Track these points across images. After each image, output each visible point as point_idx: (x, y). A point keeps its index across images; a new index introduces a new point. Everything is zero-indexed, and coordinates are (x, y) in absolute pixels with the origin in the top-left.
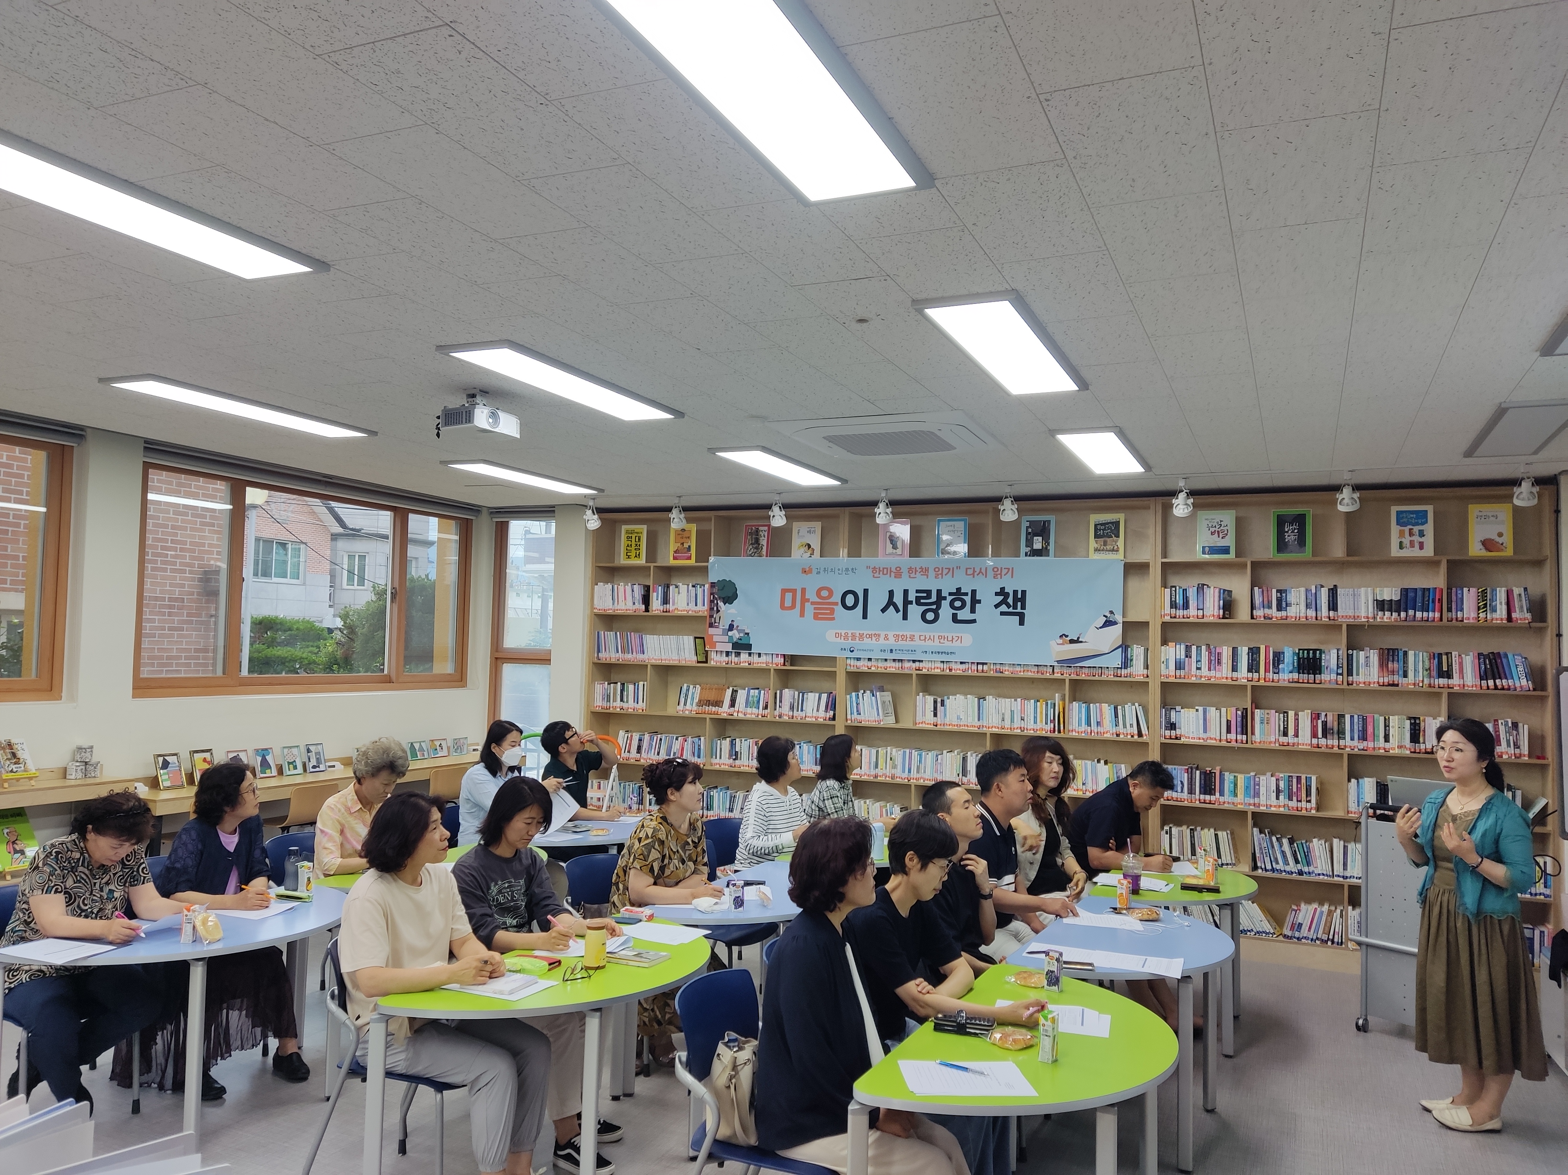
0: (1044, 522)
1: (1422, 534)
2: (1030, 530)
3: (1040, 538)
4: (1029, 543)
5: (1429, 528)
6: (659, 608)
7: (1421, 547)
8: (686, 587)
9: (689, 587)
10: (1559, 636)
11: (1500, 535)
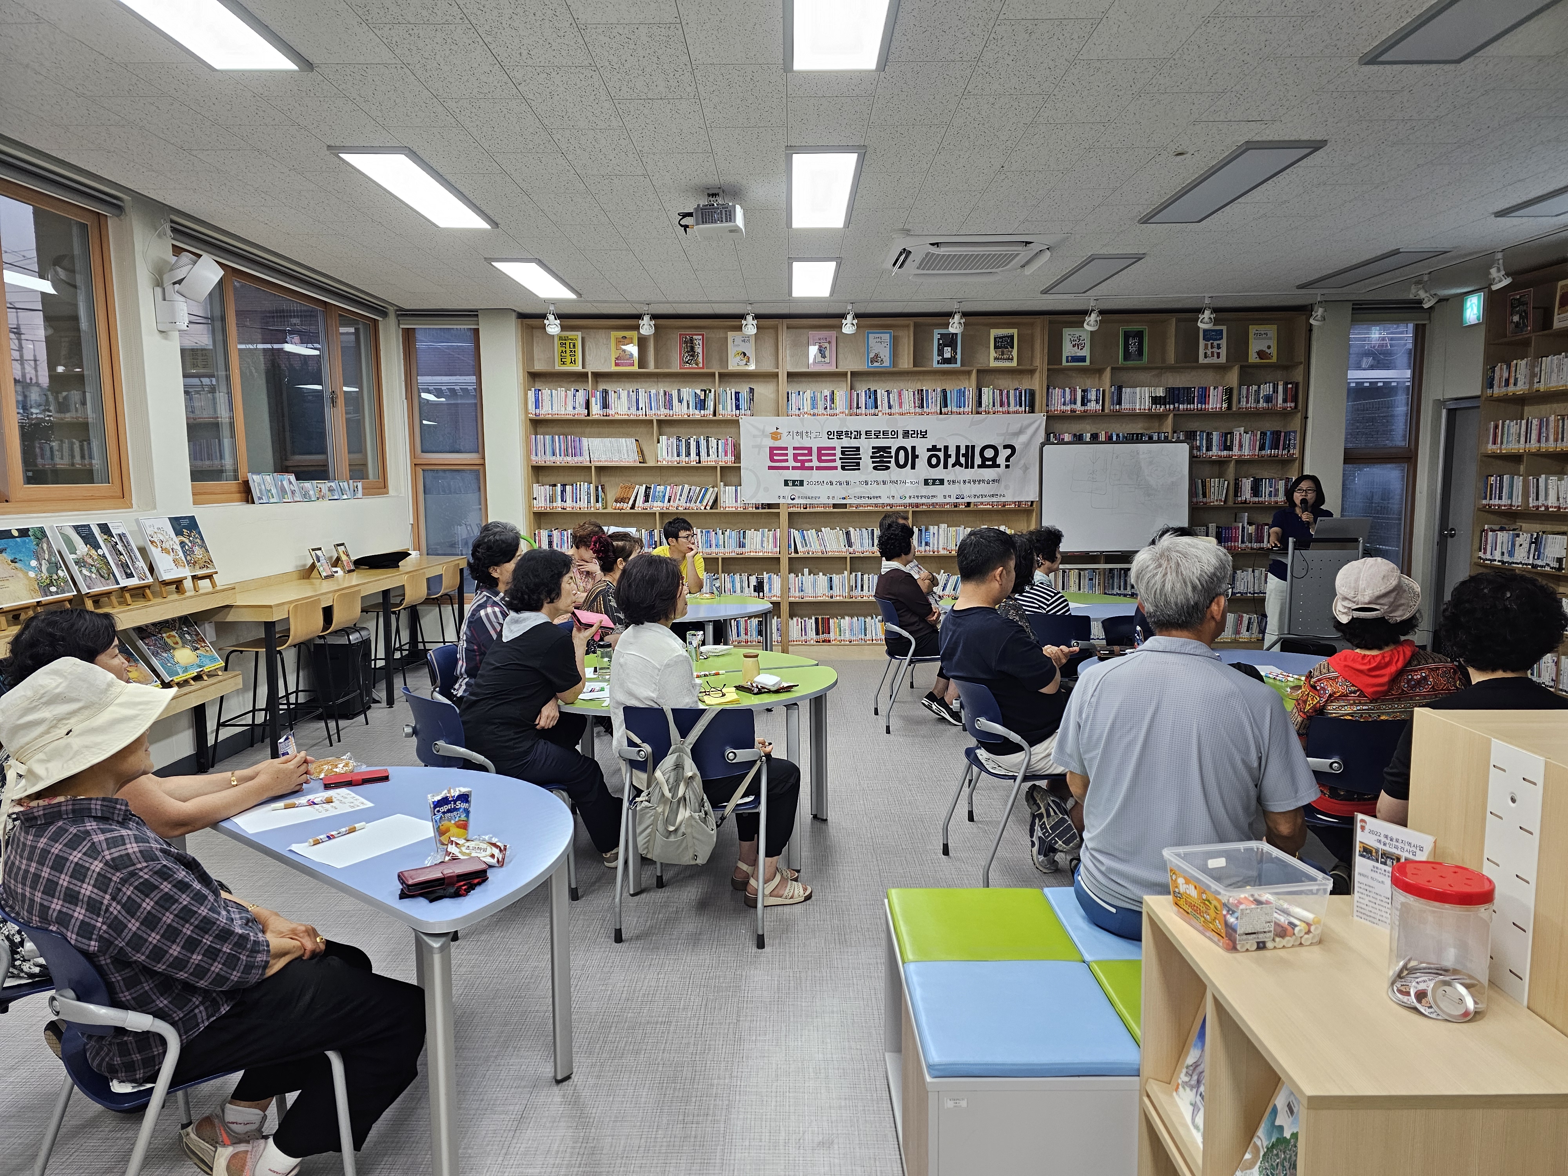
0: (952, 335)
1: (1219, 347)
2: (941, 342)
3: (949, 349)
4: (941, 352)
5: (1224, 342)
6: (598, 413)
7: (1218, 357)
8: (626, 392)
9: (629, 392)
10: (1306, 418)
11: (1269, 347)
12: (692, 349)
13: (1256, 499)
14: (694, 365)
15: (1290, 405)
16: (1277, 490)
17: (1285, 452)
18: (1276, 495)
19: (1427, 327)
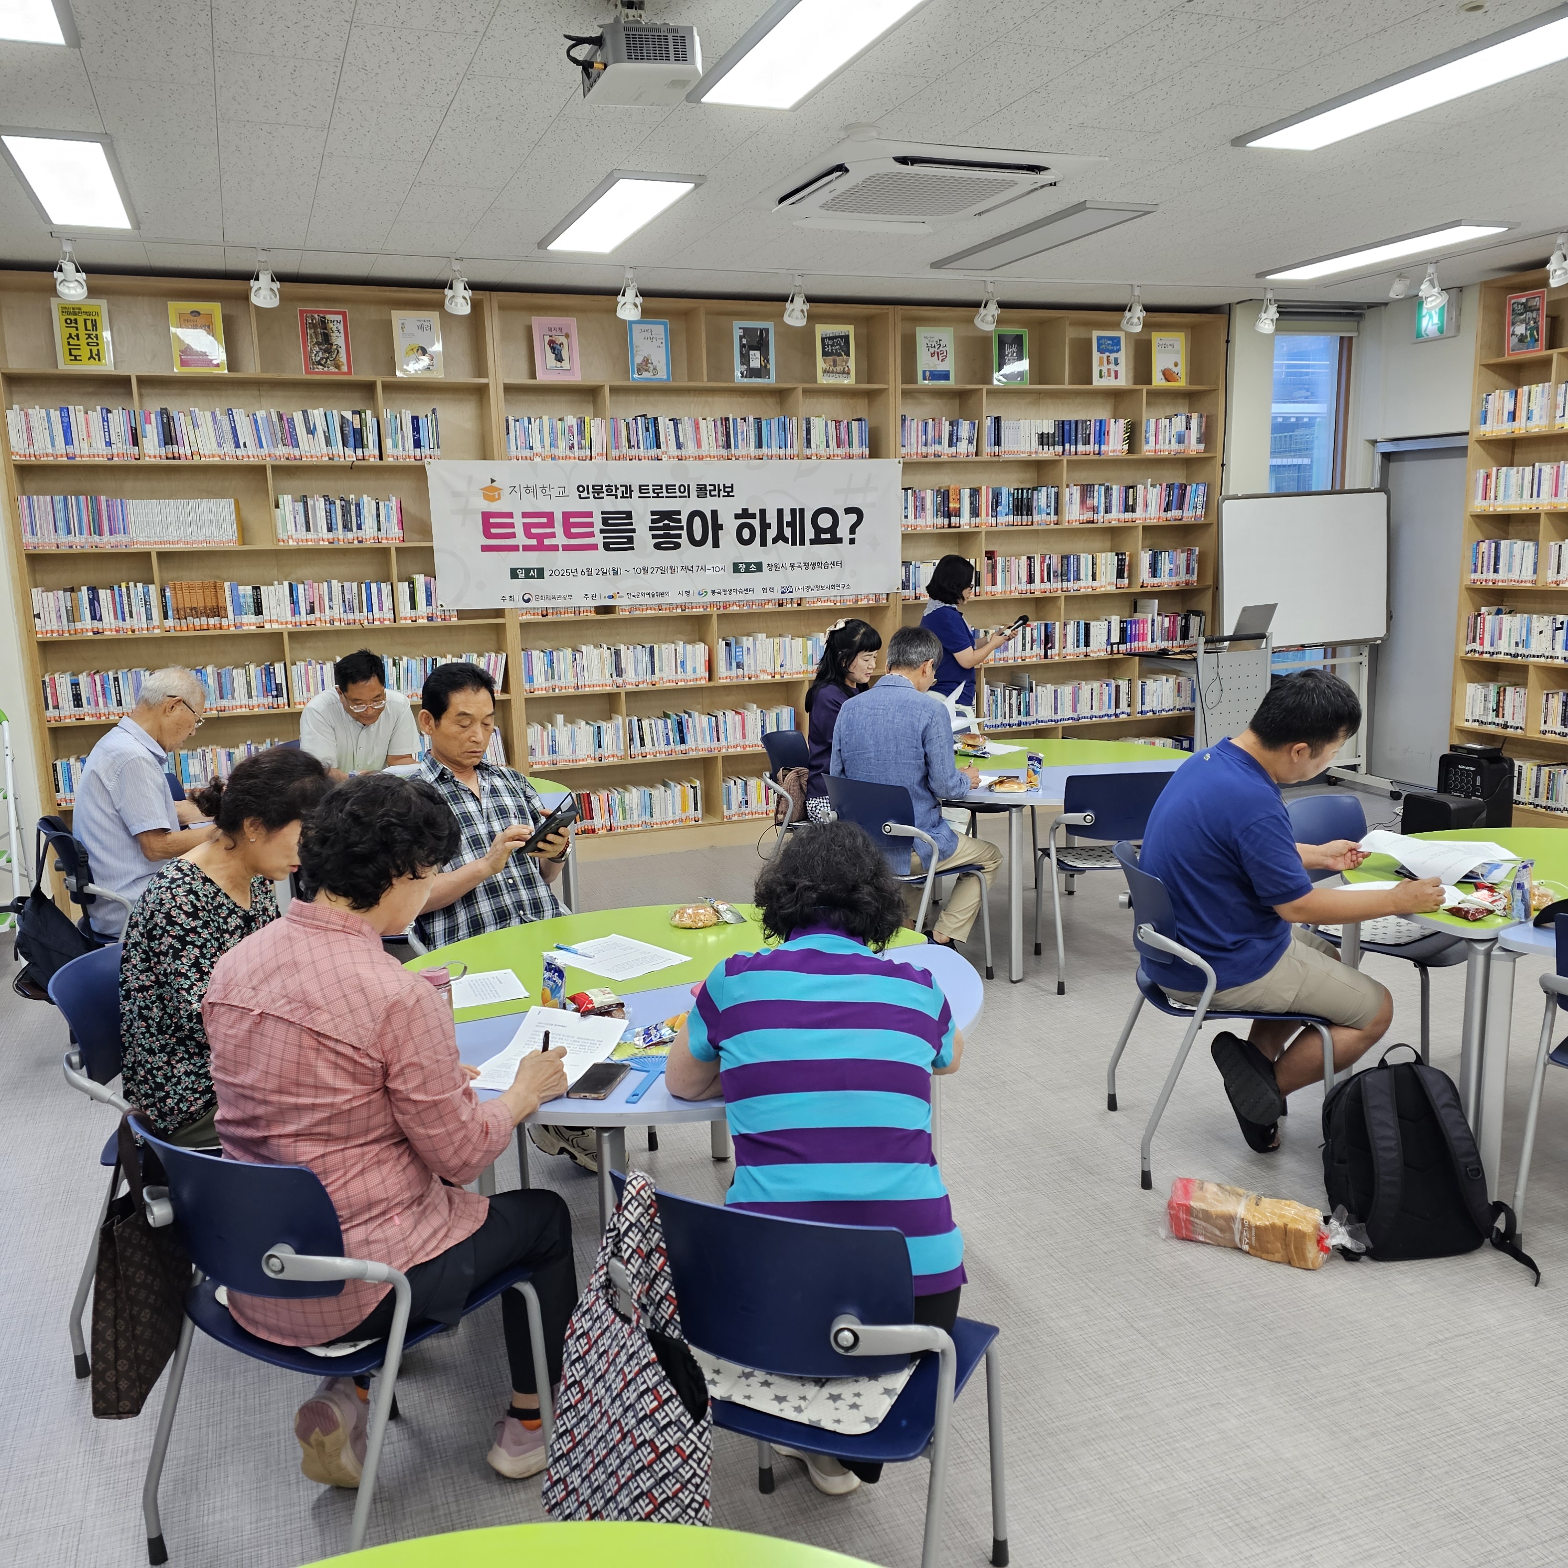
0: (761, 331)
1: (1117, 364)
2: (744, 341)
3: (758, 353)
4: (745, 359)
5: (1122, 356)
6: (157, 453)
7: (1116, 377)
8: (208, 414)
9: (214, 415)
10: (1224, 465)
11: (1176, 365)
12: (326, 338)
14: (333, 369)
15: (1203, 447)
17: (1192, 513)
19: (1356, 340)
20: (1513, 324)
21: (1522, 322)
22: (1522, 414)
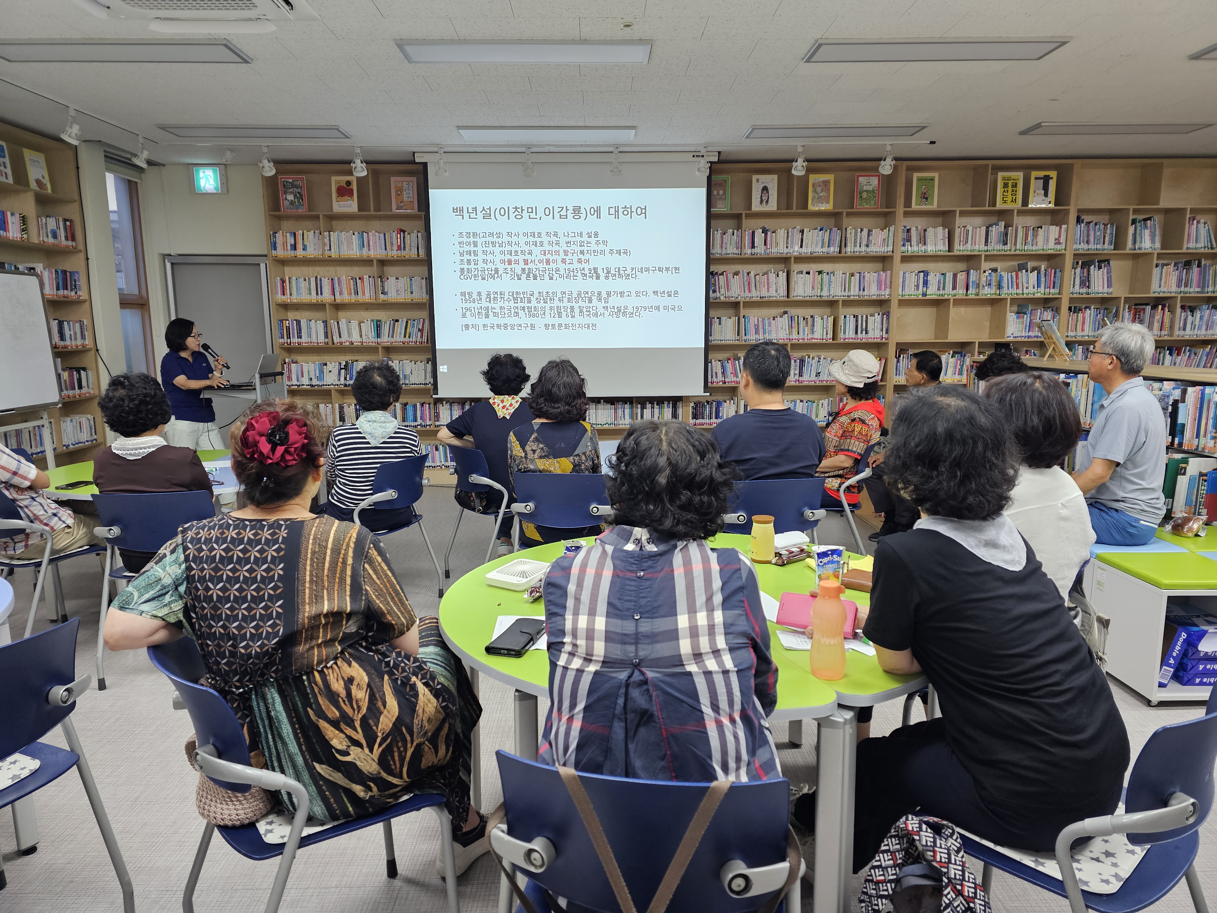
1: (5, 167)
5: (8, 161)
7: (6, 178)
10: (87, 259)
11: (43, 177)
13: (62, 343)
15: (70, 243)
16: (75, 333)
17: (73, 293)
18: (76, 339)
19: (139, 186)
20: (285, 193)
21: (291, 193)
22: (300, 246)
